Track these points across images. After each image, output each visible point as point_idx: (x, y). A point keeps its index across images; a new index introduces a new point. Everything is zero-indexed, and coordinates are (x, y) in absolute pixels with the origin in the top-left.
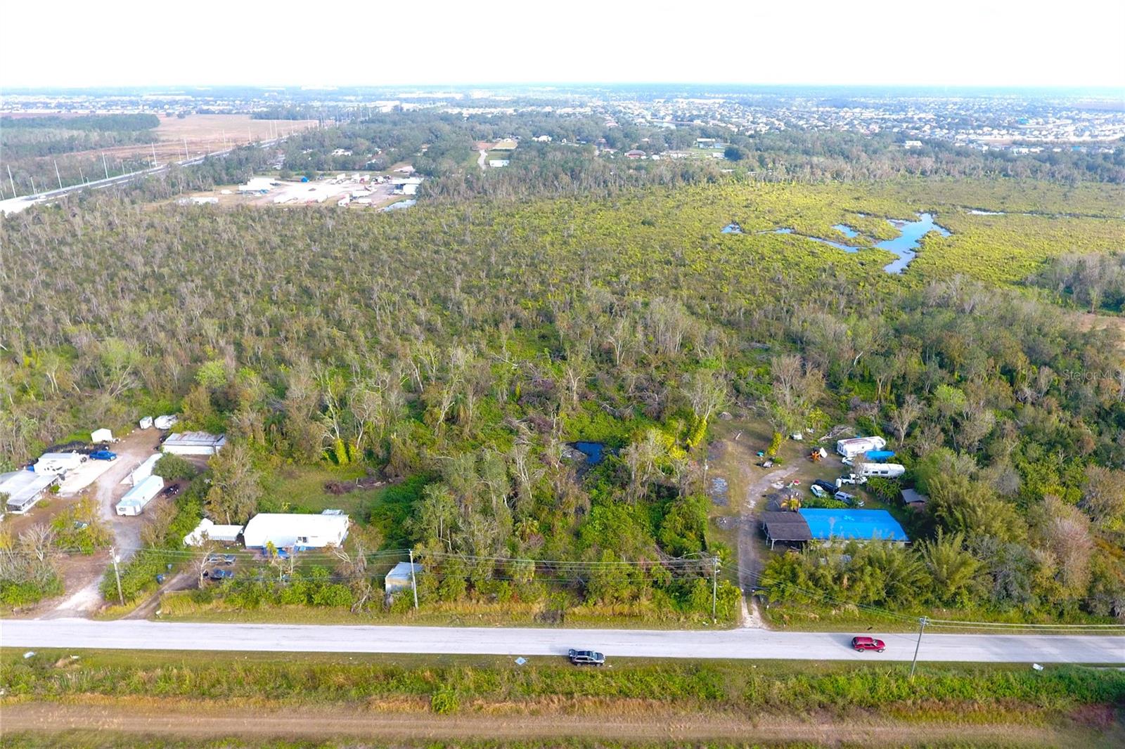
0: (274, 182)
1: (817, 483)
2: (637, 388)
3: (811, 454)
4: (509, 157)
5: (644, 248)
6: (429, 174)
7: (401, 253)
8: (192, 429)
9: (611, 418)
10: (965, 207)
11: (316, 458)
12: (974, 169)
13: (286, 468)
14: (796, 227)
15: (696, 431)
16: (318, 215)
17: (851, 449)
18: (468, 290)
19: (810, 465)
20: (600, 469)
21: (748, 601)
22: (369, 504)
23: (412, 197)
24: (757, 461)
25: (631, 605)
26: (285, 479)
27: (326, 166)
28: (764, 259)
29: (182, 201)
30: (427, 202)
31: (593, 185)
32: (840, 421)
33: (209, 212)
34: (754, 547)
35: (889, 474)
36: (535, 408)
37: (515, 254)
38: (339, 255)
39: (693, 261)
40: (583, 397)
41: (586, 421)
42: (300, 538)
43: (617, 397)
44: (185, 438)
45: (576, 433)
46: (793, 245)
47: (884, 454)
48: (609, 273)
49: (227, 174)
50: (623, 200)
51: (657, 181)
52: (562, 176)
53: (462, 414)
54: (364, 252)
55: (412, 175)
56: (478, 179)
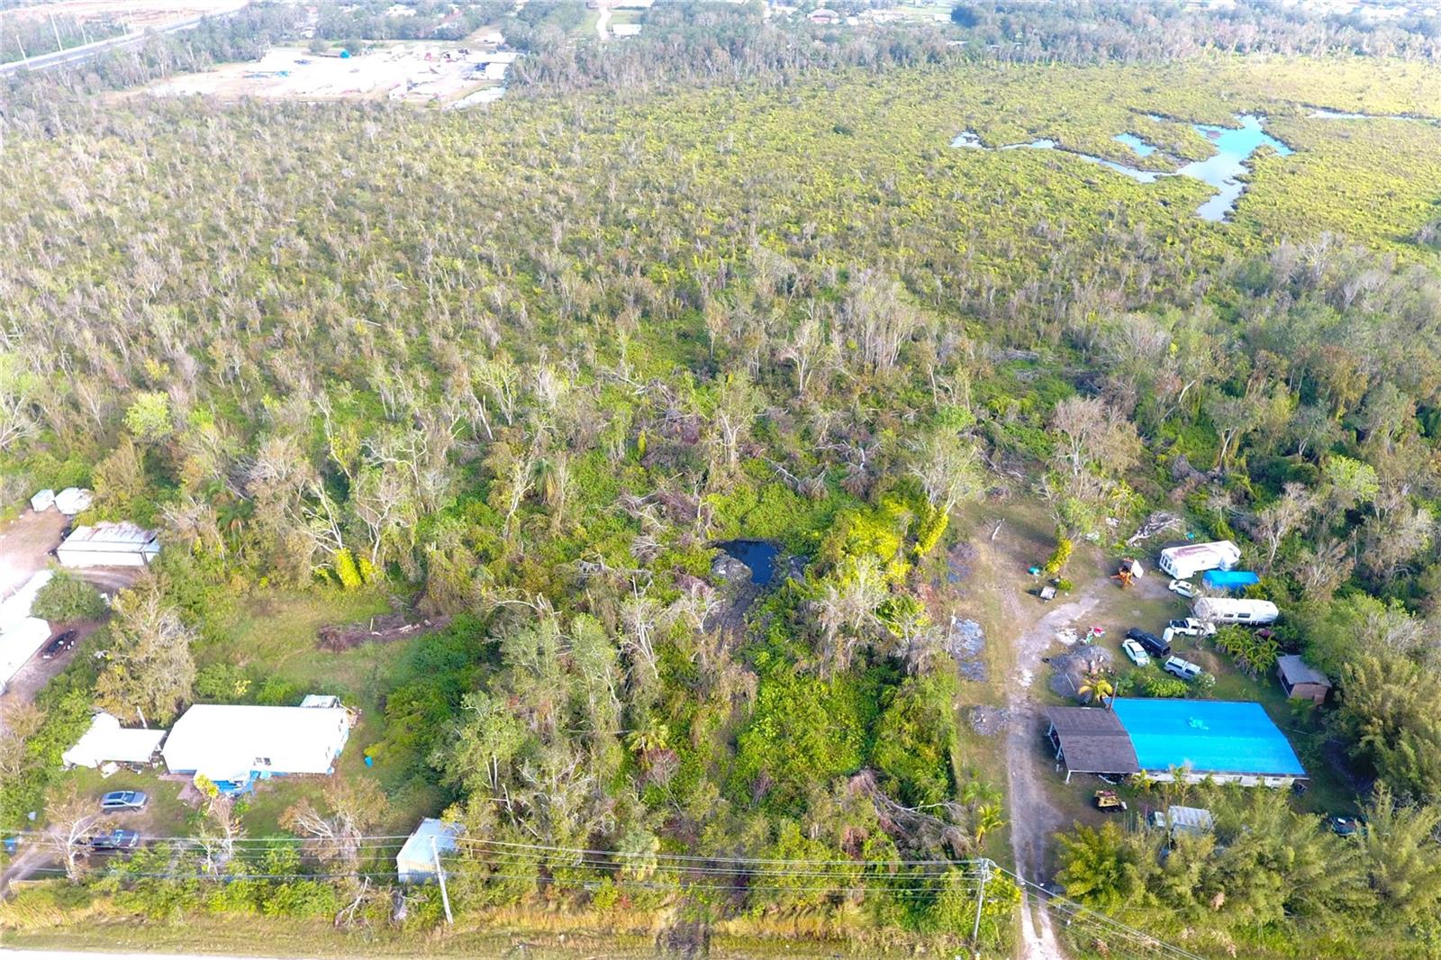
0: (301, 58)
1: (1132, 635)
2: (831, 434)
3: (1118, 570)
4: (642, 20)
5: (837, 173)
6: (523, 45)
7: (475, 181)
8: (110, 518)
9: (790, 494)
10: (1306, 105)
11: (304, 581)
12: (1313, 42)
13: (258, 594)
14: (1062, 138)
15: (930, 529)
16: (357, 114)
17: (1184, 563)
18: (571, 249)
19: (1118, 595)
20: (773, 600)
21: (1033, 908)
22: (387, 674)
23: (499, 84)
24: (1030, 585)
25: (829, 914)
26: (254, 616)
27: (376, 34)
28: (1017, 193)
29: (160, 89)
30: (520, 92)
31: (762, 66)
32: (1158, 503)
33: (198, 109)
34: (1036, 777)
35: (1250, 620)
36: (668, 475)
37: (646, 183)
38: (382, 183)
39: (912, 197)
40: (746, 454)
41: (751, 500)
42: (259, 759)
43: (800, 454)
44: (99, 536)
45: (734, 526)
46: (1059, 168)
47: (1239, 577)
48: (786, 218)
49: (232, 47)
50: (806, 91)
51: (855, 59)
52: (718, 51)
53: (550, 490)
54: (420, 178)
55: (500, 48)
56: (595, 56)
